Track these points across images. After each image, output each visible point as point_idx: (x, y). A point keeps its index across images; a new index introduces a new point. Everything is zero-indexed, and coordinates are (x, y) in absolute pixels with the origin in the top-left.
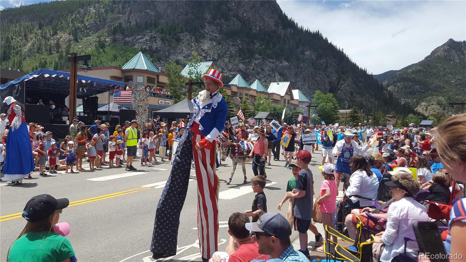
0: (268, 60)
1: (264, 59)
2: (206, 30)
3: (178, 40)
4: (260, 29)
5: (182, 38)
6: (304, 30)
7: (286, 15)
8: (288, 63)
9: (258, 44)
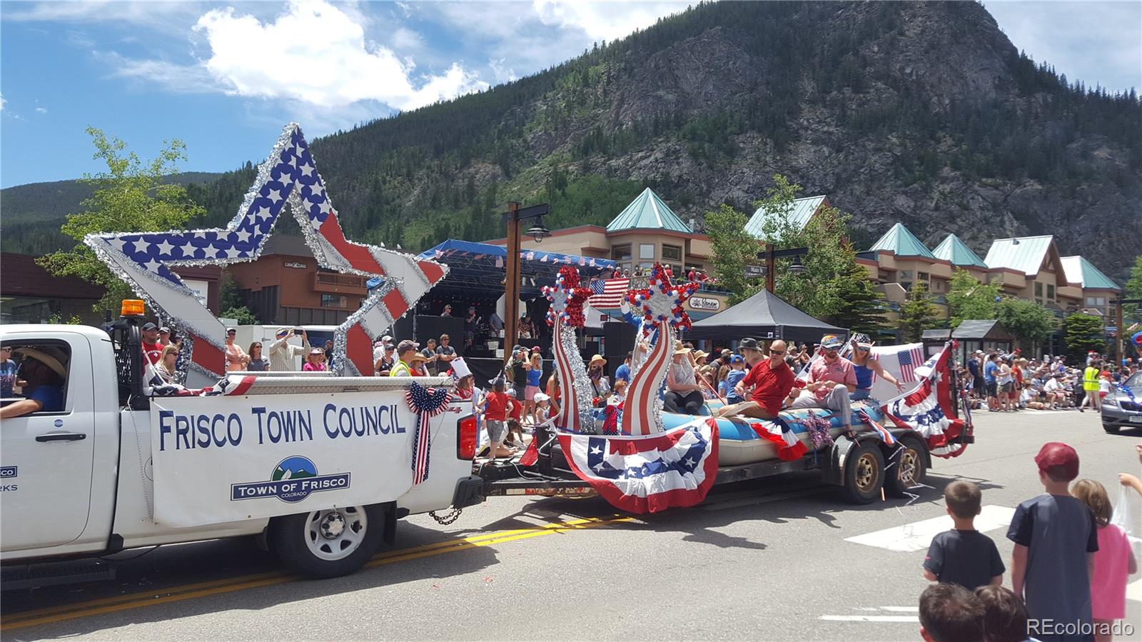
0: (980, 181)
1: (967, 178)
2: (802, 120)
3: (732, 152)
4: (953, 101)
5: (741, 145)
6: (1087, 92)
7: (1029, 58)
8: (1041, 184)
9: (949, 141)
